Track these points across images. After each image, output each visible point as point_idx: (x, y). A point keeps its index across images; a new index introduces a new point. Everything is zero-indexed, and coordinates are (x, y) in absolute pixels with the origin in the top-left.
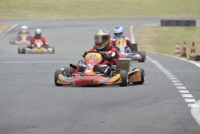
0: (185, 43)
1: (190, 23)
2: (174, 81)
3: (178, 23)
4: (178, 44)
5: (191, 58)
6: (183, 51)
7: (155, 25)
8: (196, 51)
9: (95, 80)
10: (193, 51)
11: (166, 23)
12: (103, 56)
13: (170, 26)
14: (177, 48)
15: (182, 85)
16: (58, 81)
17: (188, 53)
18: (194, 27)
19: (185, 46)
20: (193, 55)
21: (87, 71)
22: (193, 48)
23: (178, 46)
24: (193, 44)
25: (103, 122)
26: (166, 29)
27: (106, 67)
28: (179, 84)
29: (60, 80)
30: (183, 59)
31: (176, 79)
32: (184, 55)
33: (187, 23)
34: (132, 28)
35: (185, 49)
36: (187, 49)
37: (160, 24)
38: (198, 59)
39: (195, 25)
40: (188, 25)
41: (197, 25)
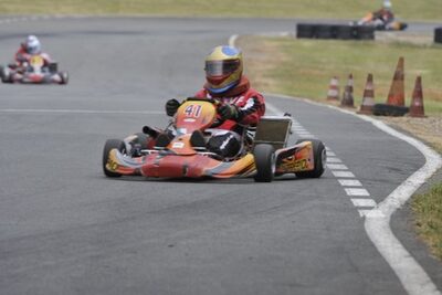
0: (351, 77)
1: (358, 33)
3: (334, 32)
4: (335, 78)
5: (364, 110)
6: (347, 94)
7: (284, 34)
8: (376, 93)
9: (193, 165)
10: (368, 94)
11: (307, 31)
12: (221, 110)
13: (318, 37)
14: (334, 88)
15: (346, 168)
16: (107, 166)
17: (358, 98)
18: (371, 42)
19: (350, 83)
20: (369, 102)
21: (177, 145)
22: (368, 88)
23: (334, 82)
24: (370, 78)
25: (170, 246)
26: (307, 43)
27: (225, 137)
28: (338, 167)
29: (112, 164)
30: (346, 111)
31: (332, 154)
32: (349, 103)
33: (355, 33)
34: (232, 39)
35: (350, 89)
36: (355, 89)
37: (294, 33)
38: (379, 111)
39: (372, 37)
40: (357, 37)
41: (377, 38)
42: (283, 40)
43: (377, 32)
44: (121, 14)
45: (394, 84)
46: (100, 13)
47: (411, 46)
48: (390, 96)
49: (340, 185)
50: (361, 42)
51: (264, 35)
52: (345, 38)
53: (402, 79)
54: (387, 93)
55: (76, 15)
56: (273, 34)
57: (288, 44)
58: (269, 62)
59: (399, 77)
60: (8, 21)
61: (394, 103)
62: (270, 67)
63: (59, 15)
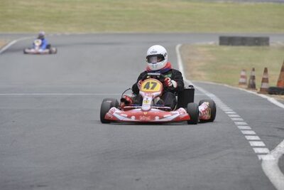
0: (254, 70)
1: (260, 42)
2: (239, 123)
3: (243, 41)
4: (244, 70)
5: (262, 91)
6: (251, 81)
7: (211, 43)
8: (270, 80)
10: (265, 80)
11: (226, 41)
13: (233, 45)
14: (243, 77)
15: (250, 128)
17: (258, 83)
18: (267, 47)
19: (254, 74)
20: (265, 86)
22: (265, 77)
23: (243, 73)
24: (266, 71)
25: (137, 180)
26: (226, 49)
28: (245, 128)
30: (250, 92)
31: (241, 119)
32: (253, 86)
33: (256, 41)
34: (178, 47)
35: (253, 78)
36: (256, 77)
37: (218, 42)
38: (272, 91)
39: (268, 44)
40: (258, 44)
41: (271, 44)
42: (211, 46)
43: (271, 41)
44: (107, 31)
45: (281, 75)
46: (93, 31)
48: (279, 82)
49: (246, 139)
50: (261, 47)
51: (198, 44)
52: (250, 45)
54: (277, 80)
55: (80, 33)
56: (204, 43)
57: (213, 49)
58: (202, 61)
61: (281, 86)
62: (202, 64)
63: (67, 33)
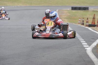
0: (83, 18)
1: (86, 9)
2: (78, 37)
3: (80, 9)
4: (80, 19)
5: (86, 26)
6: (82, 22)
7: (69, 9)
8: (89, 22)
10: (87, 22)
11: (74, 8)
13: (76, 10)
14: (80, 21)
15: (82, 38)
17: (85, 23)
18: (88, 11)
19: (83, 20)
20: (87, 24)
22: (87, 21)
23: (80, 20)
24: (88, 19)
25: (43, 56)
26: (74, 11)
28: (80, 38)
30: (82, 26)
31: (79, 35)
32: (83, 24)
33: (84, 9)
35: (83, 21)
37: (71, 9)
38: (90, 26)
39: (88, 10)
40: (85, 10)
41: (89, 10)
42: (68, 10)
43: (89, 8)
44: (32, 5)
45: (93, 20)
46: (28, 5)
47: (97, 11)
48: (92, 22)
49: (81, 42)
50: (86, 11)
51: (64, 9)
52: (82, 10)
53: (95, 19)
54: (91, 22)
55: (23, 6)
56: (66, 9)
57: (70, 11)
58: (65, 15)
59: (94, 18)
60: (7, 7)
61: (93, 24)
62: (65, 16)
63: (19, 6)
